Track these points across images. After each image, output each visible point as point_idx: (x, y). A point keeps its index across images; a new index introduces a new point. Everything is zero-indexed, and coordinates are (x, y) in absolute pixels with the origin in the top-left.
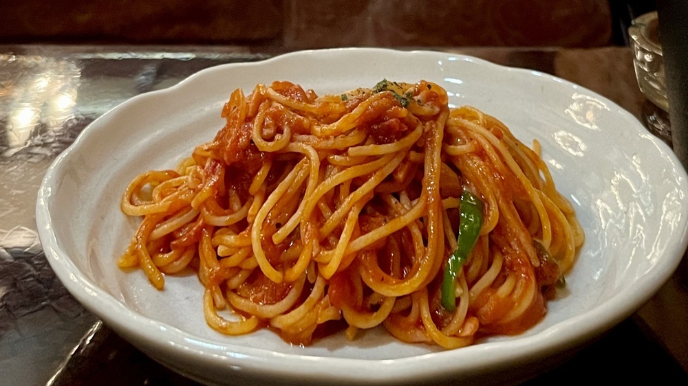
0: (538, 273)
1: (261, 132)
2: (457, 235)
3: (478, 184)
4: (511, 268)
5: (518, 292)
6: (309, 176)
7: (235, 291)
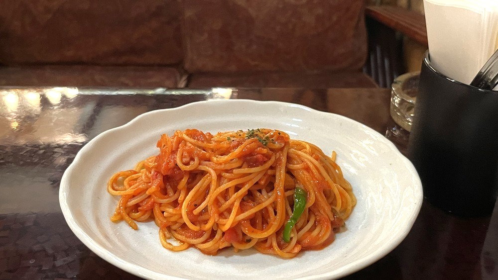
0: (332, 223)
1: (182, 160)
2: (292, 211)
3: (304, 183)
4: (319, 221)
5: (323, 233)
6: (211, 182)
7: (175, 230)
